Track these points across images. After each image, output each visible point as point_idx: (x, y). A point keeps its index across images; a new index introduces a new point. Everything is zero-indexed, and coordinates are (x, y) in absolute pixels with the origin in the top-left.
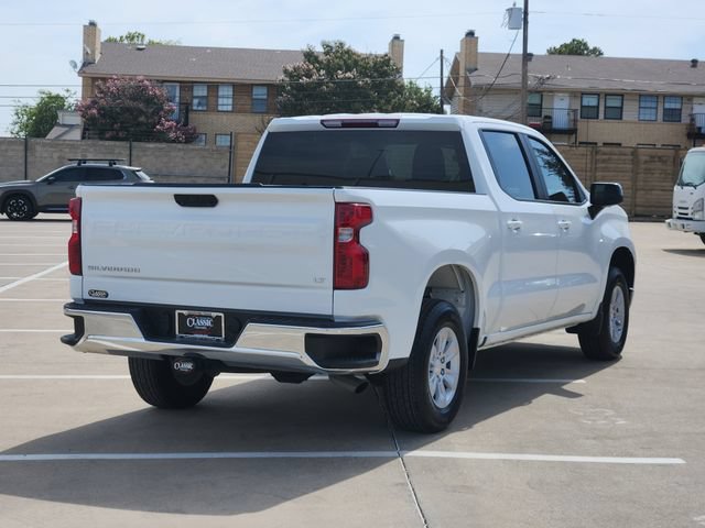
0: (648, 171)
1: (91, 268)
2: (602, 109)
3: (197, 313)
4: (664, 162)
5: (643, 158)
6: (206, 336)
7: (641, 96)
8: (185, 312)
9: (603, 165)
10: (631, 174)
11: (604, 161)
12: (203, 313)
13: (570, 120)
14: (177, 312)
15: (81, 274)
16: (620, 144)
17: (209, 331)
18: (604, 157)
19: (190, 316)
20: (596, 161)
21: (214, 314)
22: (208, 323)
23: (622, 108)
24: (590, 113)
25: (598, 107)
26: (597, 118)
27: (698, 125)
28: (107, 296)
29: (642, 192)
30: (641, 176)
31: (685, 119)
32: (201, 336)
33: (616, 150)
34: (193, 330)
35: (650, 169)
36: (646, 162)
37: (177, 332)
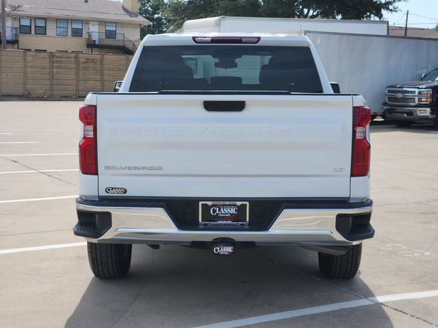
0: (86, 68)
1: (107, 168)
2: (33, 27)
3: (221, 203)
4: (95, 63)
5: (82, 60)
6: (230, 222)
7: (57, 20)
8: (210, 203)
9: (58, 65)
10: (74, 70)
11: (58, 62)
12: (227, 203)
13: (13, 35)
14: (201, 203)
15: (96, 173)
16: (46, 51)
17: (233, 218)
18: (58, 59)
19: (213, 206)
20: (53, 62)
21: (239, 203)
22: (233, 211)
23: (46, 27)
24: (26, 30)
25: (30, 26)
26: (30, 33)
27: (93, 39)
28: (125, 193)
29: (82, 82)
30: (82, 72)
31: (85, 35)
32: (225, 222)
33: (65, 55)
34: (217, 218)
35: (87, 67)
36: (84, 62)
37: (200, 220)
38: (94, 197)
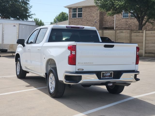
1: (79, 63)
6: (108, 77)
8: (104, 72)
12: (108, 72)
14: (102, 72)
15: (75, 65)
19: (105, 73)
21: (111, 72)
22: (109, 74)
28: (83, 70)
32: (107, 77)
34: (106, 76)
37: (102, 77)
38: (74, 72)
